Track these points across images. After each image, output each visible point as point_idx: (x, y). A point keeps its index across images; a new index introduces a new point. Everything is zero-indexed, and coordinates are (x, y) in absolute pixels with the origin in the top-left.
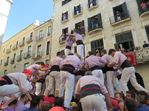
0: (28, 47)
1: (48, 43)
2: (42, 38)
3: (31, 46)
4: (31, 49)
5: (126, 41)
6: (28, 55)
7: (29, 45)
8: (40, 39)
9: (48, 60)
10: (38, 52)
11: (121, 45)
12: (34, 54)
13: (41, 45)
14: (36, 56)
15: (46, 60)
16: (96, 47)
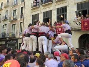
0: (5, 11)
1: (22, 8)
2: (16, 4)
3: (7, 11)
4: (8, 13)
5: (85, 9)
6: (6, 18)
7: (7, 9)
8: (16, 5)
9: (22, 22)
10: (14, 16)
11: (81, 13)
12: (10, 18)
13: (16, 10)
14: (12, 19)
15: (21, 23)
16: (61, 13)
